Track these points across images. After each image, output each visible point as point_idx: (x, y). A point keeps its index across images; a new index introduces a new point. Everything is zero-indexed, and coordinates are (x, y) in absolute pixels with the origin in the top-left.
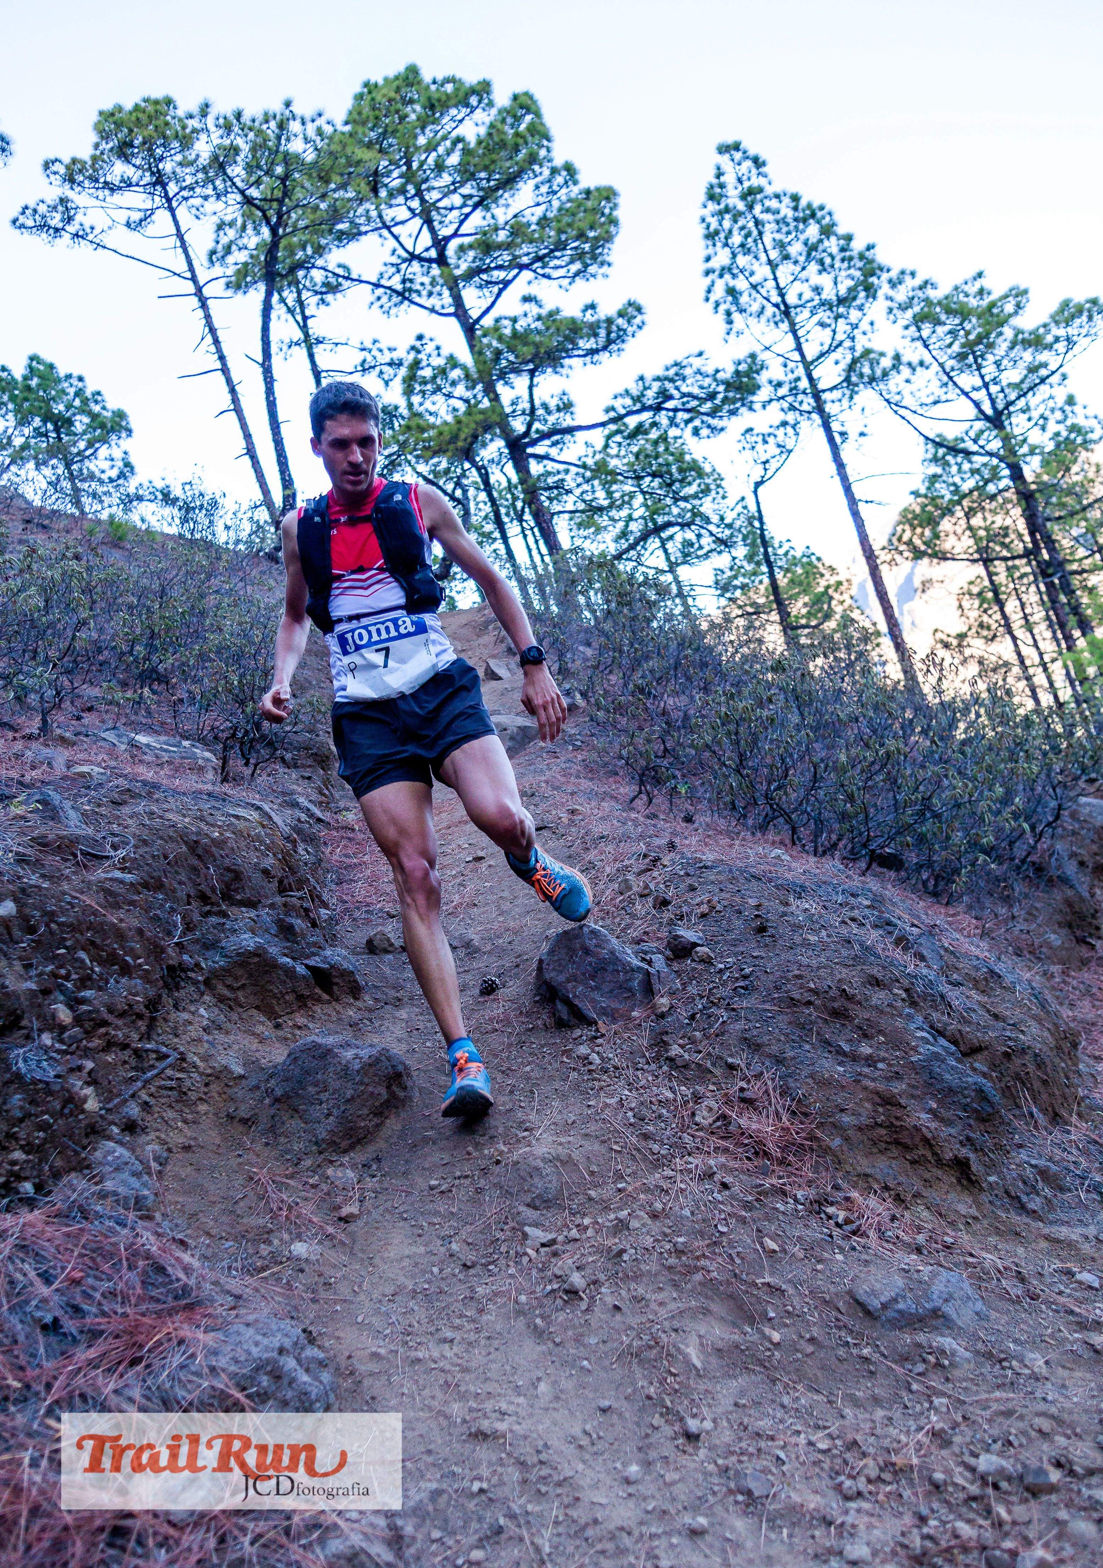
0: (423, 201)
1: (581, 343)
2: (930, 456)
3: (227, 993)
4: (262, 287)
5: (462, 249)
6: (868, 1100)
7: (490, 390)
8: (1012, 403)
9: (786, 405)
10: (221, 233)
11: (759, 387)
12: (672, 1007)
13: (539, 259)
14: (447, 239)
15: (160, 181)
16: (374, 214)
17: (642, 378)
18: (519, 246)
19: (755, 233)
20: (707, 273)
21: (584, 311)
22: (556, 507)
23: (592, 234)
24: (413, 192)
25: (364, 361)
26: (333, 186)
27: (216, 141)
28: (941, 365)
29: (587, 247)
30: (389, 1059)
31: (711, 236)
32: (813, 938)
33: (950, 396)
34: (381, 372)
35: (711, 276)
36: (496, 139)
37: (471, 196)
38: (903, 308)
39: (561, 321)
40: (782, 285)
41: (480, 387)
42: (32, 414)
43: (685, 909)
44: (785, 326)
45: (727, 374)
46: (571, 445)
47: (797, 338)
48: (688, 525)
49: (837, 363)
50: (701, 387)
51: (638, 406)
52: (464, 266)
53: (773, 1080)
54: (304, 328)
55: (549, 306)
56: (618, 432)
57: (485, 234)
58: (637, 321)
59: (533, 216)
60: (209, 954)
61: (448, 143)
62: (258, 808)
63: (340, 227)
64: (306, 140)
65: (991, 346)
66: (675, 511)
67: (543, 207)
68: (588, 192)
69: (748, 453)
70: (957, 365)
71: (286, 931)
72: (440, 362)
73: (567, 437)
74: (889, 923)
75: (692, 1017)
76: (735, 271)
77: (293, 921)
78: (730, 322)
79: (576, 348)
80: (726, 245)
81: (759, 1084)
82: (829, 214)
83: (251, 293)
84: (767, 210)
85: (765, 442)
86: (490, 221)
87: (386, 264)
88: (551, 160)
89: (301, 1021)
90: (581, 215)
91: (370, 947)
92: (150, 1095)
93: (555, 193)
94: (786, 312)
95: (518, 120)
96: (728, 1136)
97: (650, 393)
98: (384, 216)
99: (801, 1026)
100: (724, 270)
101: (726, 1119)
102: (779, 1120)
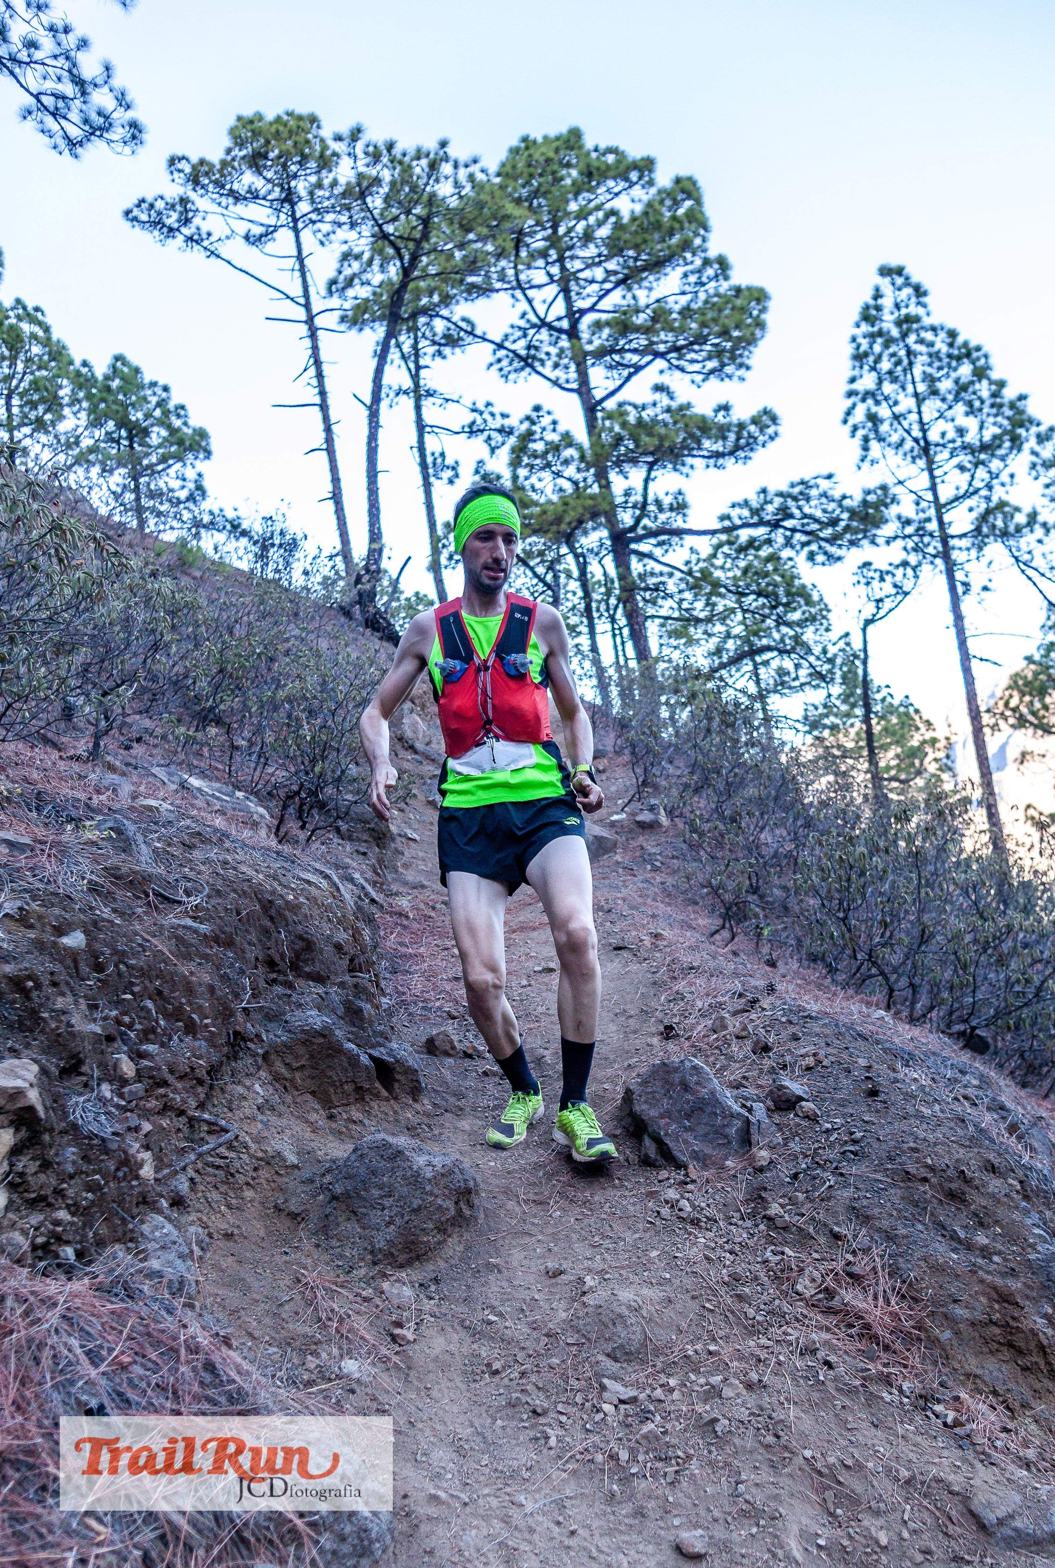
0: (563, 268)
1: (707, 444)
3: (283, 1071)
4: (381, 330)
5: (598, 326)
6: (983, 1294)
7: (602, 476)
9: (910, 544)
10: (346, 264)
11: (887, 521)
12: (771, 1162)
13: (676, 349)
14: (583, 312)
15: (289, 198)
16: (511, 272)
17: (764, 491)
18: (657, 333)
19: (905, 362)
20: (850, 394)
21: (717, 411)
22: (650, 610)
23: (736, 334)
24: (555, 257)
25: (474, 423)
26: (471, 236)
27: (362, 169)
29: (727, 346)
30: (462, 1171)
31: (859, 357)
32: (927, 1111)
34: (489, 438)
35: (853, 399)
36: (652, 219)
37: (615, 273)
39: (691, 417)
40: (925, 420)
41: (592, 471)
42: (107, 417)
43: (788, 1058)
44: (922, 463)
45: (854, 503)
46: (677, 548)
47: (932, 477)
48: (788, 652)
49: (971, 510)
50: (825, 511)
51: (755, 519)
52: (597, 343)
53: (882, 1257)
54: (416, 377)
55: (680, 400)
56: (730, 543)
57: (625, 313)
58: (771, 431)
59: (677, 303)
60: (270, 1026)
61: (600, 214)
62: (326, 877)
63: (470, 279)
64: (457, 184)
66: (776, 635)
67: (688, 297)
68: (738, 290)
69: (862, 588)
71: (353, 1015)
72: (554, 437)
73: (675, 539)
74: (1002, 1108)
75: (795, 1176)
76: (880, 398)
77: (362, 1004)
78: (866, 449)
79: (699, 448)
80: (873, 369)
81: (866, 1259)
82: (986, 356)
83: (367, 330)
84: (921, 341)
85: (882, 579)
86: (629, 300)
87: (512, 327)
88: (705, 251)
89: (356, 1115)
90: (727, 312)
91: (431, 1047)
92: (197, 1171)
93: (703, 284)
94: (926, 449)
95: (676, 203)
96: (829, 1311)
97: (770, 508)
98: (522, 277)
99: (915, 1203)
100: (868, 395)
101: (830, 1293)
102: (888, 1302)
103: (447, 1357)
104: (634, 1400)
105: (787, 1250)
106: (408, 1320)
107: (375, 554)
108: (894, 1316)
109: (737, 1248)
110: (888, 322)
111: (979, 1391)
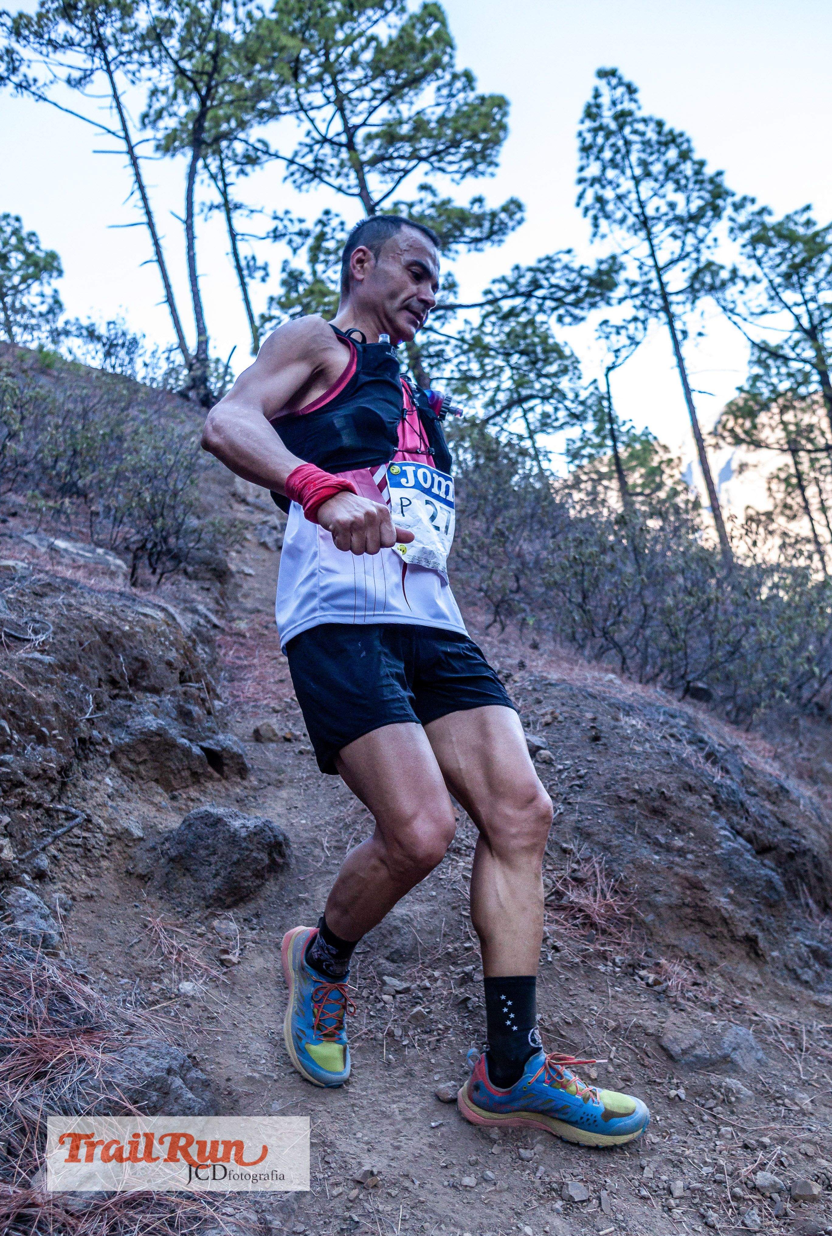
0: (337, 91)
1: (467, 231)
3: (129, 766)
4: (189, 153)
5: (369, 138)
6: (678, 884)
9: (638, 302)
10: (154, 99)
11: (618, 285)
13: (436, 153)
14: (357, 127)
15: (100, 44)
16: (293, 96)
17: (517, 268)
18: (419, 140)
19: (623, 150)
20: (581, 181)
21: (473, 203)
23: (484, 136)
24: (329, 81)
25: (276, 229)
26: (258, 67)
28: (771, 281)
29: (478, 147)
30: (271, 829)
31: (586, 149)
32: (638, 749)
33: (774, 309)
34: (291, 241)
35: (584, 184)
36: (406, 41)
37: (381, 91)
38: (743, 228)
39: (452, 210)
40: (643, 198)
43: (531, 718)
44: (642, 234)
45: (590, 271)
47: (652, 246)
48: (547, 399)
49: (684, 270)
50: (568, 280)
51: (511, 293)
52: (370, 153)
53: (600, 863)
54: (224, 194)
55: (443, 196)
56: (494, 313)
57: (390, 126)
58: (518, 216)
59: (434, 114)
60: (115, 731)
61: (363, 40)
62: (164, 610)
63: (260, 105)
65: (812, 269)
66: (537, 386)
67: (442, 108)
68: (482, 99)
69: (602, 342)
70: (783, 283)
71: (184, 716)
73: (450, 313)
74: (701, 741)
76: (604, 182)
77: (191, 707)
78: (596, 226)
79: (462, 235)
80: (598, 158)
81: (588, 866)
82: (688, 141)
83: (179, 156)
84: (635, 132)
85: (618, 333)
86: (395, 115)
87: (301, 144)
88: (452, 66)
89: (194, 794)
90: (475, 118)
91: (257, 736)
92: (59, 850)
93: (453, 96)
94: (645, 223)
95: (426, 27)
96: (560, 908)
97: (523, 281)
98: (302, 100)
99: (626, 820)
100: (595, 181)
101: (559, 894)
102: (604, 897)
103: (265, 973)
104: (407, 990)
106: (234, 948)
107: (203, 345)
108: (609, 907)
110: (607, 118)
111: (676, 957)
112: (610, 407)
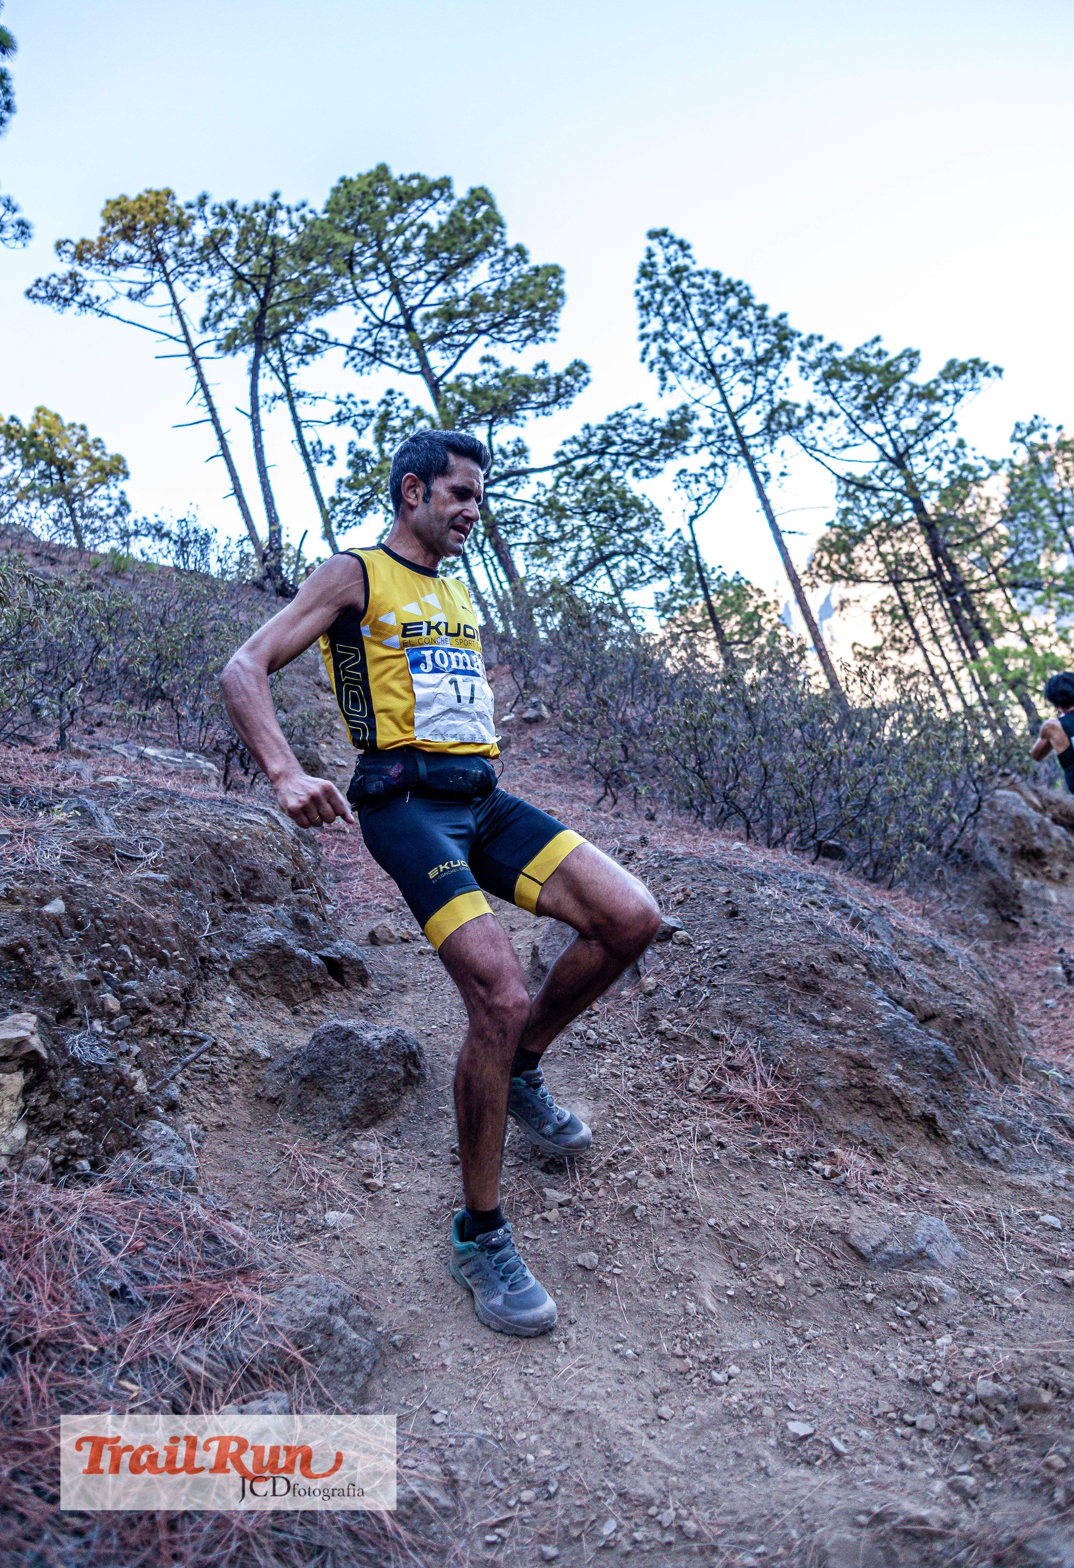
0: (392, 277)
1: (533, 397)
2: (842, 492)
3: (249, 982)
4: (251, 351)
5: (427, 318)
6: (842, 1064)
8: (911, 447)
9: (715, 450)
10: (213, 303)
11: (691, 434)
12: (658, 986)
13: (495, 325)
14: (414, 309)
15: (159, 258)
16: (349, 287)
17: (587, 427)
18: (477, 315)
19: (683, 304)
20: (643, 337)
21: (536, 370)
22: (513, 540)
23: (541, 305)
24: (383, 269)
25: (340, 413)
26: (313, 264)
27: (213, 227)
28: (849, 415)
29: (537, 315)
30: (404, 1039)
31: (644, 307)
32: (779, 921)
33: (857, 441)
34: (355, 423)
35: (646, 341)
36: (456, 225)
37: (435, 273)
38: (814, 366)
39: (516, 378)
40: (708, 347)
42: (38, 459)
43: (662, 897)
44: (712, 382)
45: (662, 424)
46: (526, 485)
47: (723, 393)
48: (632, 554)
49: (759, 413)
50: (640, 434)
51: (585, 451)
52: (429, 332)
53: (756, 1048)
54: (287, 384)
55: (505, 365)
56: (568, 473)
57: (447, 304)
58: (583, 377)
59: (489, 288)
60: (233, 947)
61: (414, 229)
62: (266, 813)
63: (319, 298)
64: (291, 226)
65: (890, 399)
66: (620, 542)
67: (498, 282)
68: (537, 270)
69: (682, 491)
70: (863, 415)
71: (301, 924)
72: (409, 413)
73: (522, 478)
74: (844, 906)
75: (678, 994)
76: (667, 336)
77: (306, 915)
78: (664, 379)
79: (529, 401)
80: (658, 314)
81: (743, 1053)
82: (747, 288)
83: (241, 354)
84: (693, 285)
85: (697, 481)
86: (451, 294)
87: (359, 330)
88: (504, 243)
89: (316, 1007)
90: (531, 289)
91: (373, 939)
92: (187, 1078)
93: (508, 270)
94: (712, 371)
95: (474, 210)
96: (719, 1101)
97: (595, 440)
98: (360, 289)
99: (777, 999)
100: (656, 336)
101: (716, 1086)
102: (765, 1085)
104: (568, 1203)
105: (680, 1057)
106: (377, 1170)
107: (275, 534)
108: (771, 1095)
109: (638, 1062)
110: (663, 275)
111: (850, 1144)
112: (698, 557)
